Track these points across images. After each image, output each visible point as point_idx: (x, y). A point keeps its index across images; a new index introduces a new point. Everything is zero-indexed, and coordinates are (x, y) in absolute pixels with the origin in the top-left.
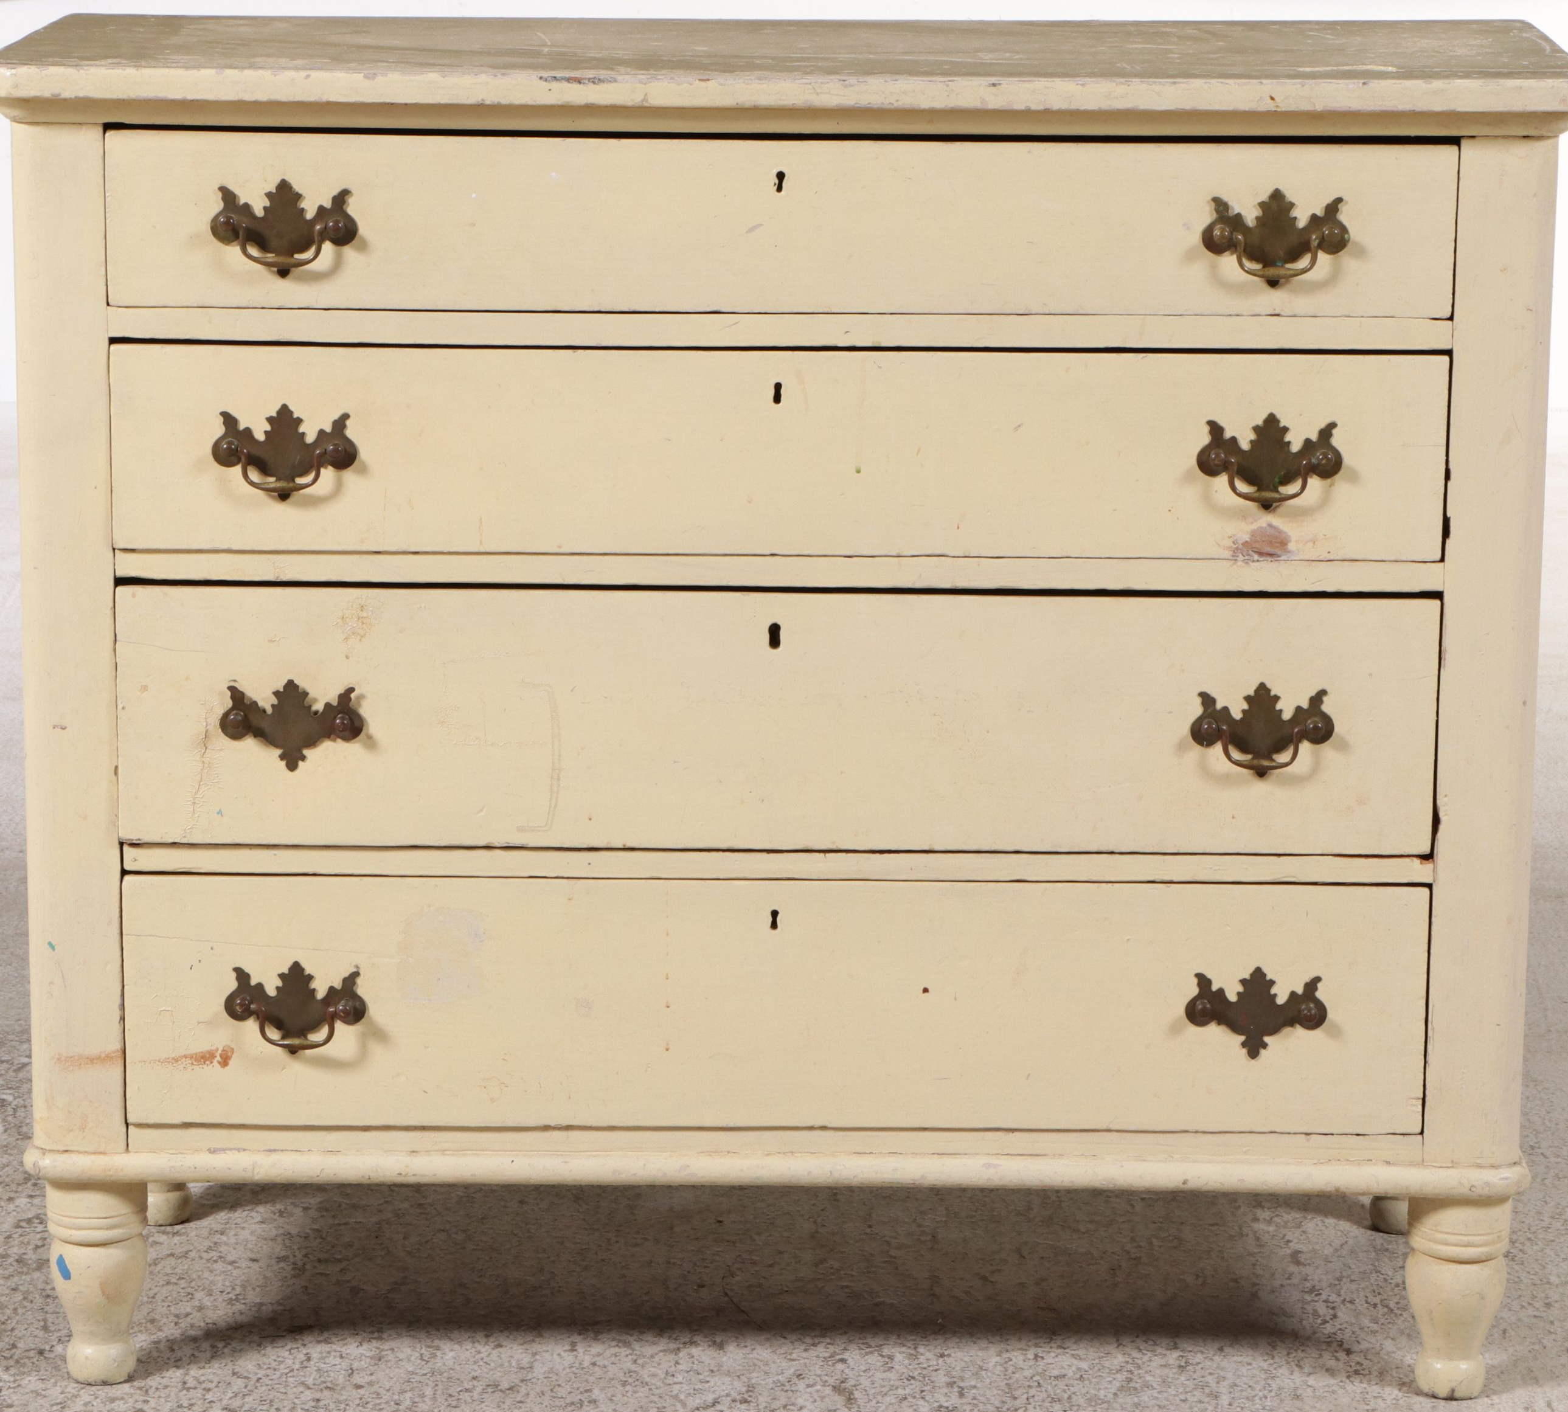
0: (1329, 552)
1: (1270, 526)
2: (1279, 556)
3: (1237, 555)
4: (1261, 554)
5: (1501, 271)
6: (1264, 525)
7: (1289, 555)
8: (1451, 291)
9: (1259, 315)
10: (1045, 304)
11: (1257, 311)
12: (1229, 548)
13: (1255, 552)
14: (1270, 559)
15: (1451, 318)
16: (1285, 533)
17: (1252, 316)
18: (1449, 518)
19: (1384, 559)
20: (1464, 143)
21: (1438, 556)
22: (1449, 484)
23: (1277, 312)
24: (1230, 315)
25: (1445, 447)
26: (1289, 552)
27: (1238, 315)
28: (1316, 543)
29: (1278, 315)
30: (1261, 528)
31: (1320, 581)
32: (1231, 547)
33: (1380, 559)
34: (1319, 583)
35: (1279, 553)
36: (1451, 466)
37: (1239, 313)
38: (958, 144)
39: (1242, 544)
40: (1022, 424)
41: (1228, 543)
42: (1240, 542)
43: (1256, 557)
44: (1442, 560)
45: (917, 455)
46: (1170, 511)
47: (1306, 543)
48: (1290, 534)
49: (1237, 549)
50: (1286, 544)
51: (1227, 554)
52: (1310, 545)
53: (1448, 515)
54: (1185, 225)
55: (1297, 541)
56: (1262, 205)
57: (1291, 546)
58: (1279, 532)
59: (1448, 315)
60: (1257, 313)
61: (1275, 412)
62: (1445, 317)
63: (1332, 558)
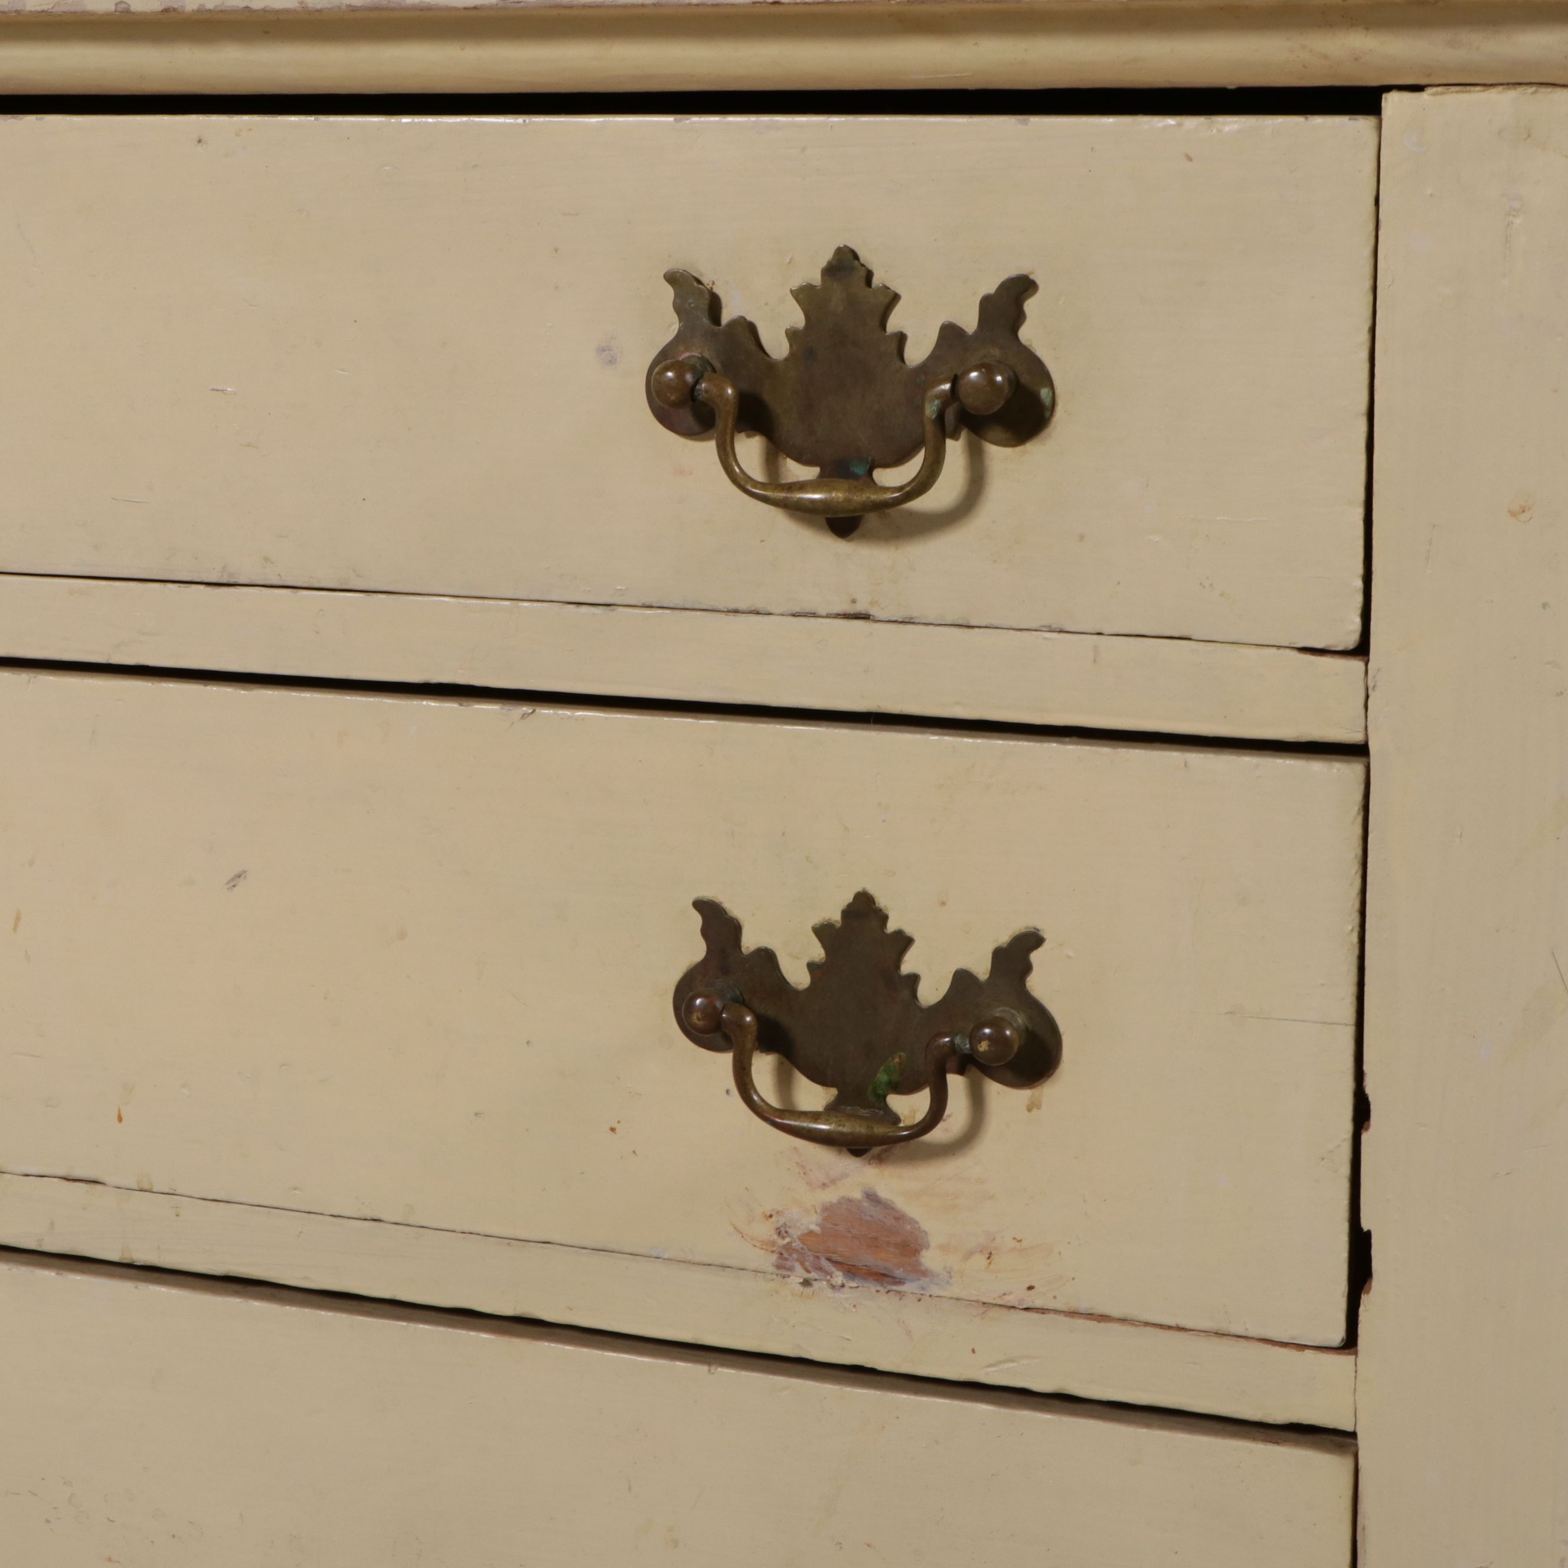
0: (1030, 1288)
1: (872, 1197)
2: (900, 1282)
3: (789, 1264)
4: (852, 1271)
5: (1513, 514)
6: (857, 1195)
7: (924, 1281)
8: (1359, 569)
9: (814, 615)
10: (266, 559)
11: (810, 601)
12: (768, 1245)
13: (836, 1263)
14: (872, 1287)
15: (1362, 650)
16: (912, 1221)
17: (794, 615)
18: (1368, 1234)
19: (1183, 1323)
20: (1391, 102)
21: (1337, 1334)
22: (1365, 1137)
23: (860, 607)
24: (736, 611)
25: (1350, 1032)
26: (925, 1273)
27: (758, 613)
28: (994, 1257)
29: (864, 617)
30: (850, 1200)
31: (1012, 1361)
32: (773, 1243)
33: (1172, 1322)
34: (1011, 1365)
35: (899, 1273)
36: (1370, 1088)
37: (760, 605)
38: (30, 121)
39: (799, 1239)
40: (245, 872)
41: (765, 1231)
42: (795, 1233)
43: (839, 1277)
44: (1350, 1343)
45: (15, 928)
46: (613, 1130)
47: (968, 1255)
48: (925, 1225)
49: (788, 1247)
50: (916, 1252)
51: (767, 1261)
52: (980, 1260)
53: (1365, 1225)
54: (602, 350)
55: (944, 1248)
56: (804, 295)
57: (929, 1259)
58: (897, 1219)
59: (1351, 639)
60: (808, 607)
61: (872, 890)
62: (1340, 648)
63: (1039, 1303)
